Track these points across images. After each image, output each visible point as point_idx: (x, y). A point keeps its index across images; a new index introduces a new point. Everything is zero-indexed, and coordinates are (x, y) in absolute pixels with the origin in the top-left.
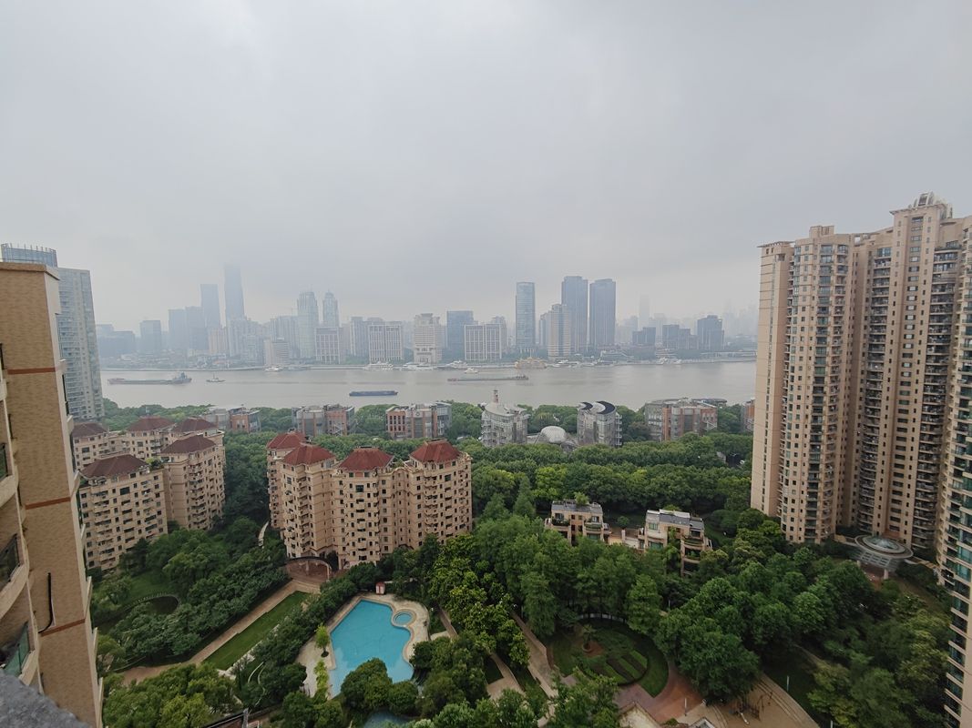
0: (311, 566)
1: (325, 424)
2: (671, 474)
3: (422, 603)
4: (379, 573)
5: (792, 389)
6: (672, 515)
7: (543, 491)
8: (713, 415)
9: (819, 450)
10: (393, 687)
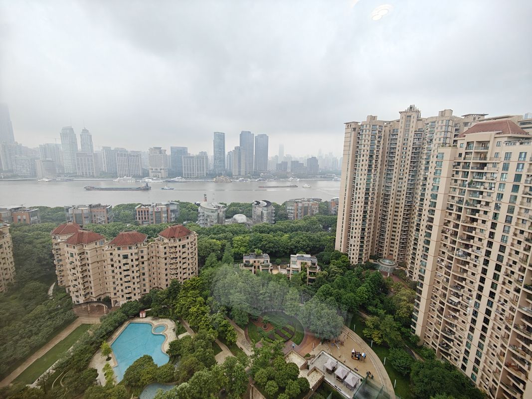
0: (92, 308)
1: (91, 216)
2: (301, 236)
3: (171, 319)
4: (141, 305)
5: (356, 194)
6: (303, 256)
7: (237, 249)
8: (317, 206)
9: (366, 222)
10: (159, 369)
